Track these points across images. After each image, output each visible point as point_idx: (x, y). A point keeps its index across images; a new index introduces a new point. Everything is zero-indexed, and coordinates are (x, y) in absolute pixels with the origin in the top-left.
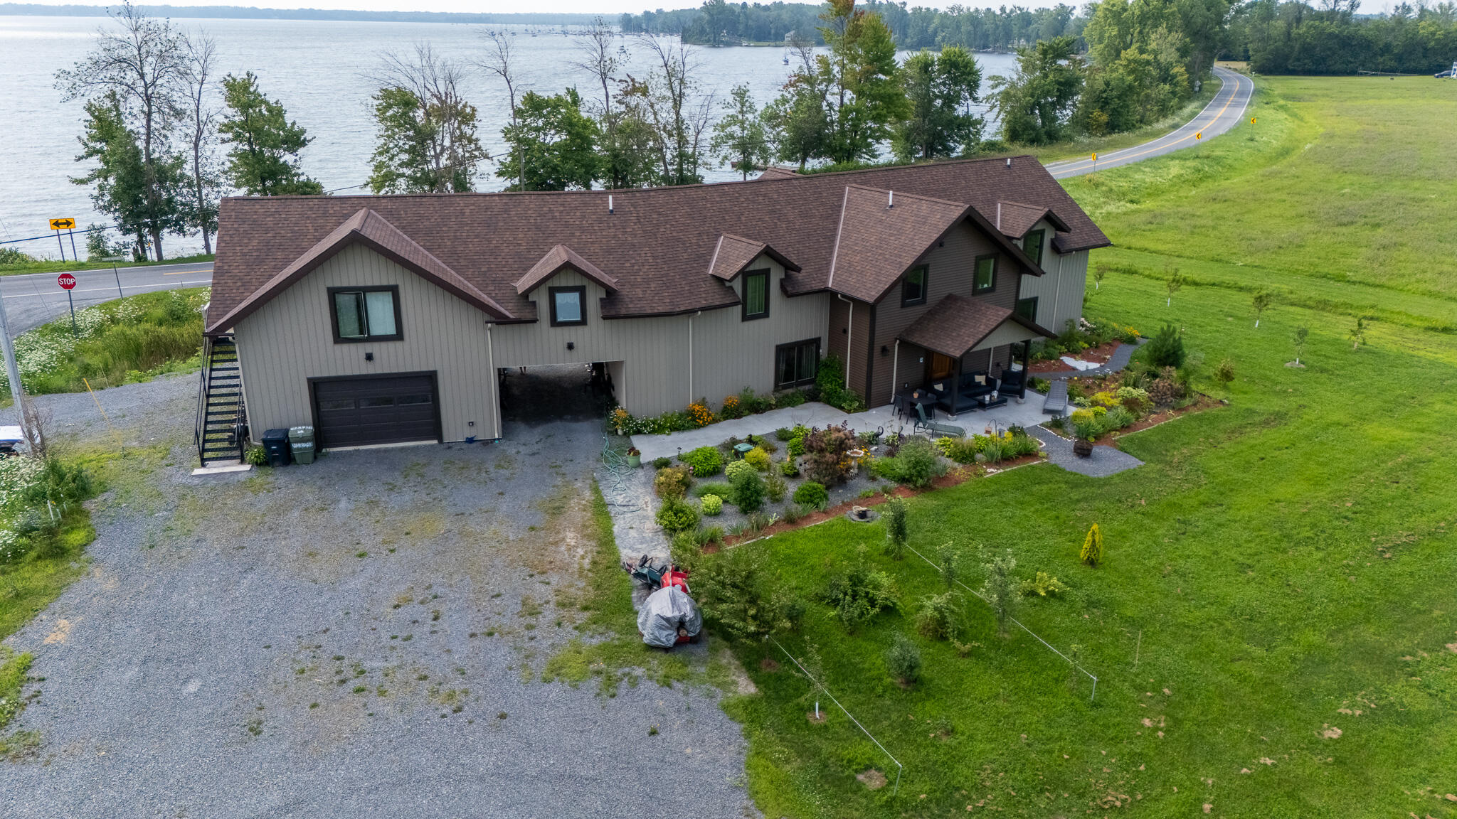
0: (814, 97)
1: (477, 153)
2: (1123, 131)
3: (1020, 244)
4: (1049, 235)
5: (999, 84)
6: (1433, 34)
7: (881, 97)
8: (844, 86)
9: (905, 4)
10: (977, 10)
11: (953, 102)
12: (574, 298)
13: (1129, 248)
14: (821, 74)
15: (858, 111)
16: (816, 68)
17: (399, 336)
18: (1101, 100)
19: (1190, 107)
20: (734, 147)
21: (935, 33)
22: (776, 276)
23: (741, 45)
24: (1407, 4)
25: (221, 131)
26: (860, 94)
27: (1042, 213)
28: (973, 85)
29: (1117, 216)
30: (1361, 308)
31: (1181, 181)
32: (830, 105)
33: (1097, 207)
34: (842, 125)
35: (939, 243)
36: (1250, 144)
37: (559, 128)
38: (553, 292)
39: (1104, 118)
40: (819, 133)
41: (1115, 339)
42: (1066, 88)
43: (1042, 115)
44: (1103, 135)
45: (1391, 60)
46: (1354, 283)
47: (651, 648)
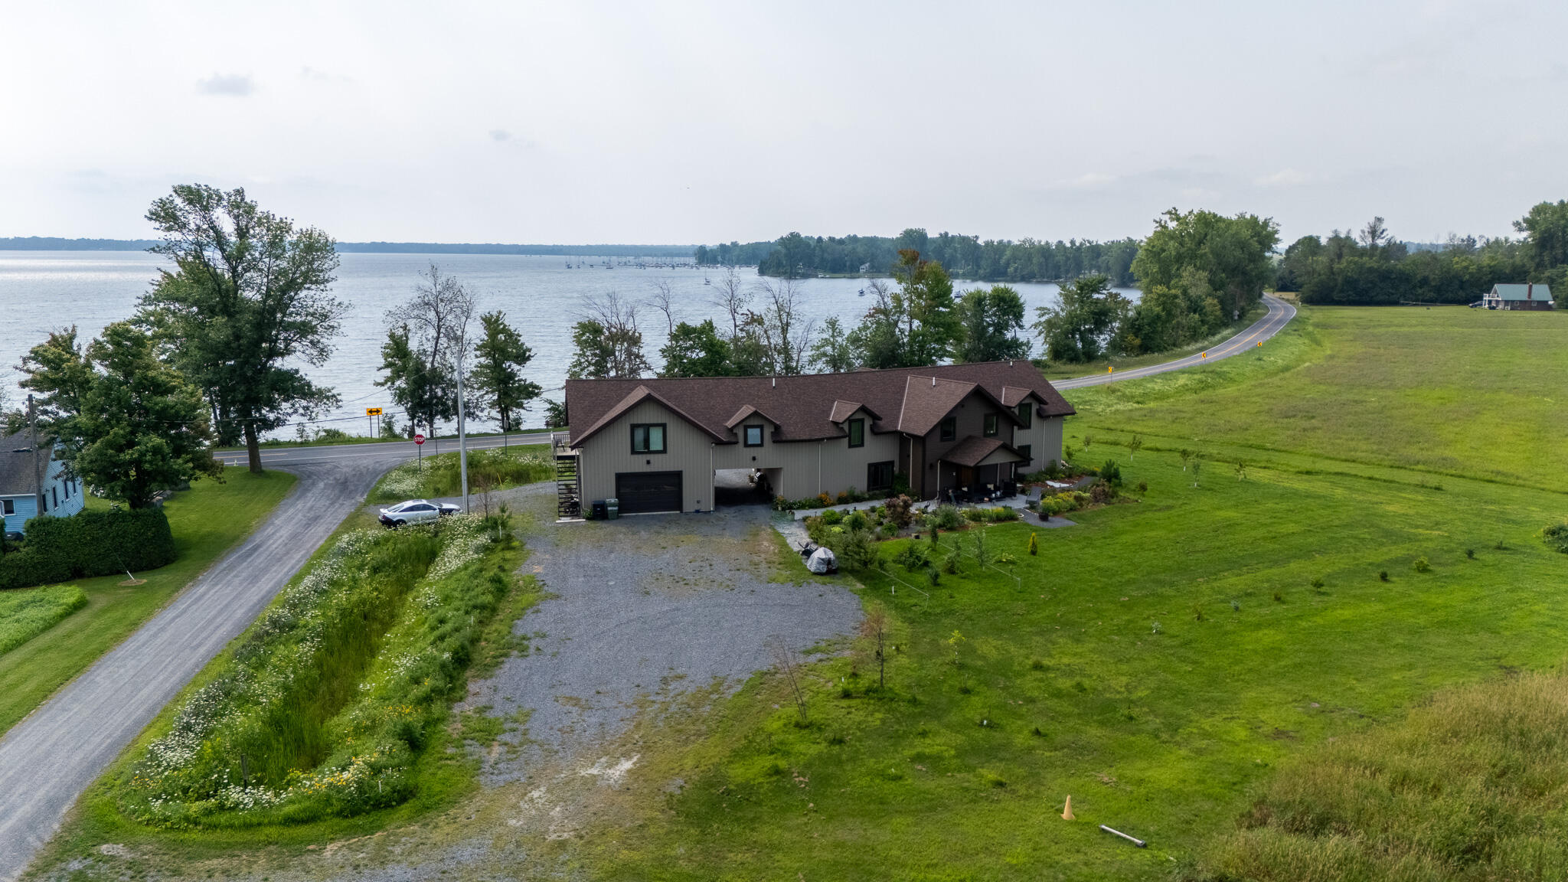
0: (889, 324)
1: (642, 366)
2: (1153, 353)
3: (1016, 411)
4: (1035, 407)
5: (1045, 313)
6: (1467, 268)
7: (943, 325)
8: (912, 316)
9: (977, 237)
10: (1047, 243)
11: (1002, 328)
12: (757, 431)
13: (1122, 431)
14: (895, 307)
15: (924, 335)
16: (890, 304)
17: (664, 451)
18: (1134, 326)
19: (1226, 332)
20: (827, 362)
21: (1008, 264)
22: (868, 423)
23: (817, 277)
24: (1472, 237)
25: (476, 350)
26: (925, 322)
27: (1028, 393)
28: (1018, 316)
29: (1124, 412)
30: (1259, 462)
31: (1186, 389)
32: (902, 331)
33: (1109, 406)
34: (911, 346)
35: (961, 405)
36: (1258, 363)
37: (703, 347)
38: (746, 428)
39: (1138, 342)
40: (892, 351)
41: (1083, 474)
42: (1100, 318)
43: (1082, 340)
44: (1137, 356)
45: (1430, 291)
46: (1269, 450)
47: (816, 574)
